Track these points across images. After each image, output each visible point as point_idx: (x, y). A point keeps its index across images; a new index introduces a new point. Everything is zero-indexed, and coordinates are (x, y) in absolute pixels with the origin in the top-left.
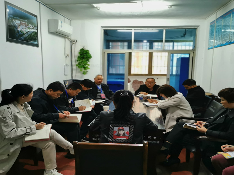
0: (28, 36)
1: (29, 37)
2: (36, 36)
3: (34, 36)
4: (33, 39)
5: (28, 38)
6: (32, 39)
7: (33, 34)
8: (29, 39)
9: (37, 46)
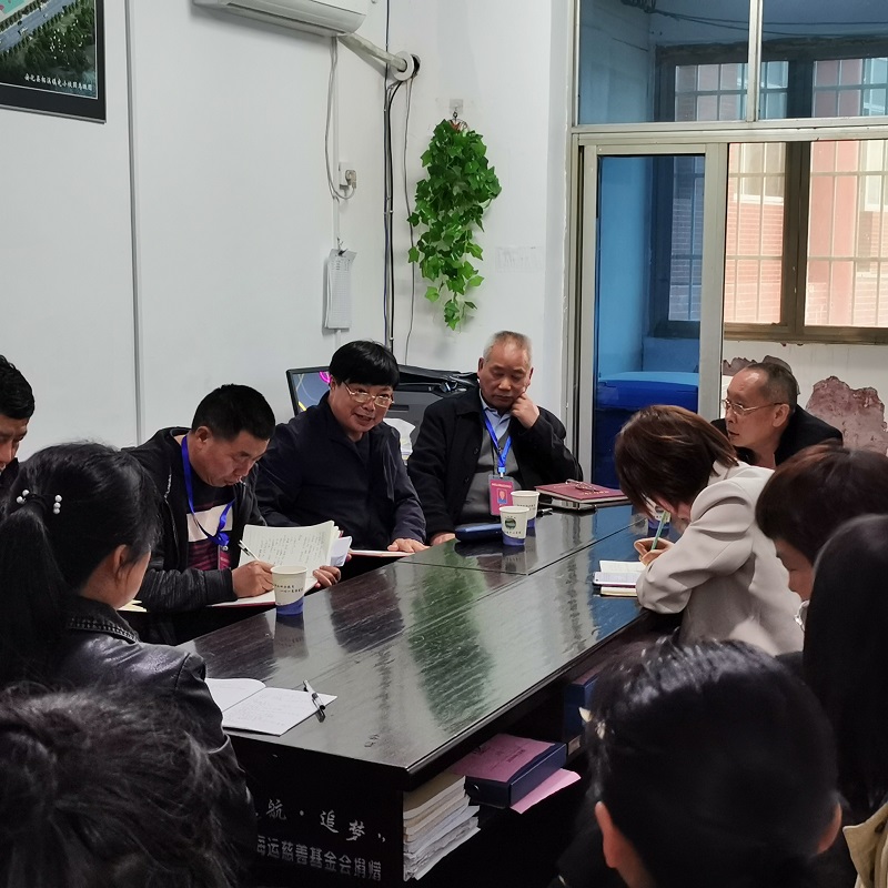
0: (25, 41)
1: (31, 51)
2: (89, 42)
3: (69, 40)
4: (60, 61)
5: (20, 57)
6: (52, 64)
7: (62, 28)
8: (28, 60)
9: (94, 109)
